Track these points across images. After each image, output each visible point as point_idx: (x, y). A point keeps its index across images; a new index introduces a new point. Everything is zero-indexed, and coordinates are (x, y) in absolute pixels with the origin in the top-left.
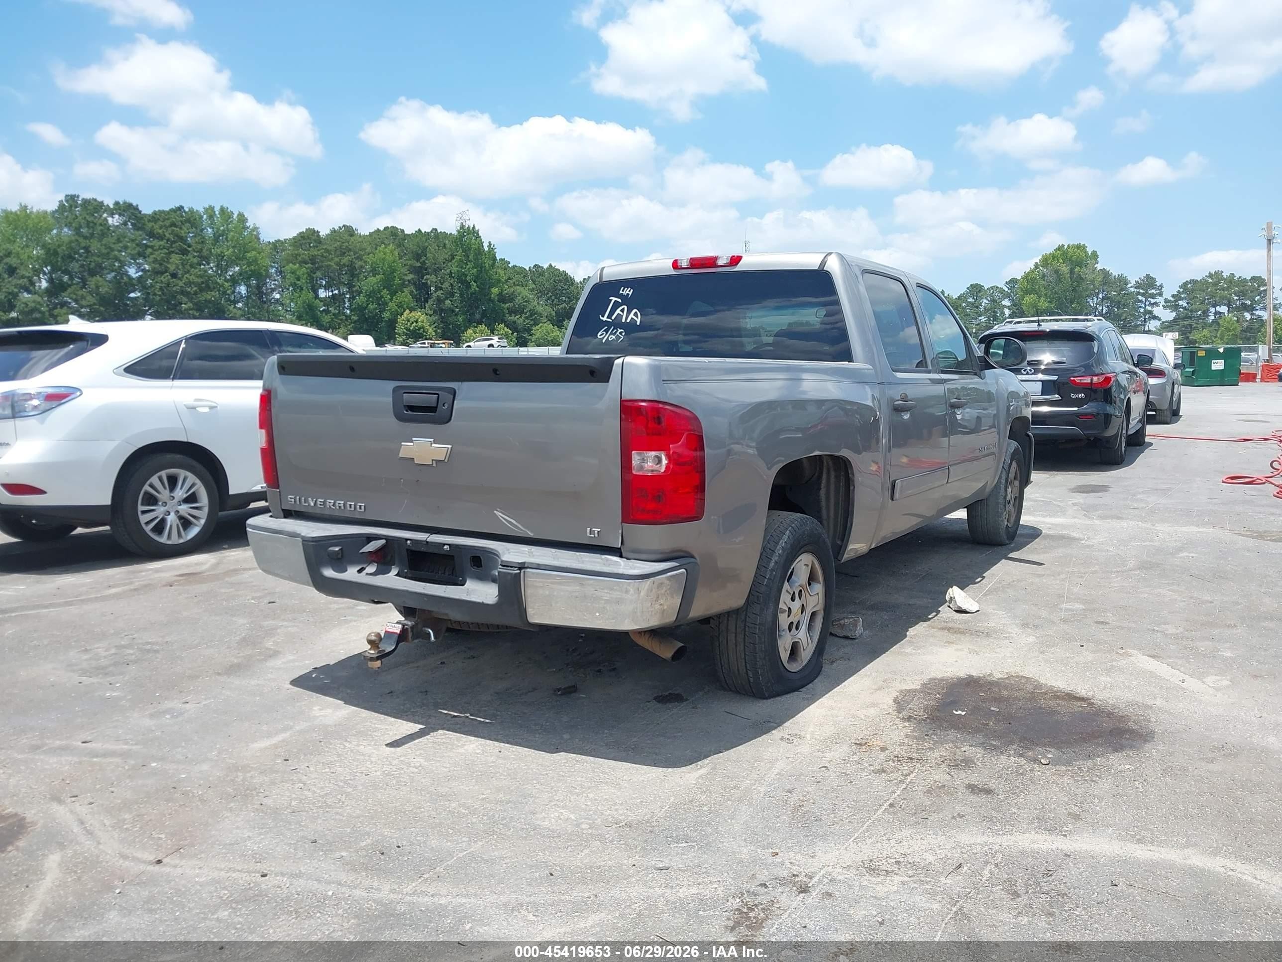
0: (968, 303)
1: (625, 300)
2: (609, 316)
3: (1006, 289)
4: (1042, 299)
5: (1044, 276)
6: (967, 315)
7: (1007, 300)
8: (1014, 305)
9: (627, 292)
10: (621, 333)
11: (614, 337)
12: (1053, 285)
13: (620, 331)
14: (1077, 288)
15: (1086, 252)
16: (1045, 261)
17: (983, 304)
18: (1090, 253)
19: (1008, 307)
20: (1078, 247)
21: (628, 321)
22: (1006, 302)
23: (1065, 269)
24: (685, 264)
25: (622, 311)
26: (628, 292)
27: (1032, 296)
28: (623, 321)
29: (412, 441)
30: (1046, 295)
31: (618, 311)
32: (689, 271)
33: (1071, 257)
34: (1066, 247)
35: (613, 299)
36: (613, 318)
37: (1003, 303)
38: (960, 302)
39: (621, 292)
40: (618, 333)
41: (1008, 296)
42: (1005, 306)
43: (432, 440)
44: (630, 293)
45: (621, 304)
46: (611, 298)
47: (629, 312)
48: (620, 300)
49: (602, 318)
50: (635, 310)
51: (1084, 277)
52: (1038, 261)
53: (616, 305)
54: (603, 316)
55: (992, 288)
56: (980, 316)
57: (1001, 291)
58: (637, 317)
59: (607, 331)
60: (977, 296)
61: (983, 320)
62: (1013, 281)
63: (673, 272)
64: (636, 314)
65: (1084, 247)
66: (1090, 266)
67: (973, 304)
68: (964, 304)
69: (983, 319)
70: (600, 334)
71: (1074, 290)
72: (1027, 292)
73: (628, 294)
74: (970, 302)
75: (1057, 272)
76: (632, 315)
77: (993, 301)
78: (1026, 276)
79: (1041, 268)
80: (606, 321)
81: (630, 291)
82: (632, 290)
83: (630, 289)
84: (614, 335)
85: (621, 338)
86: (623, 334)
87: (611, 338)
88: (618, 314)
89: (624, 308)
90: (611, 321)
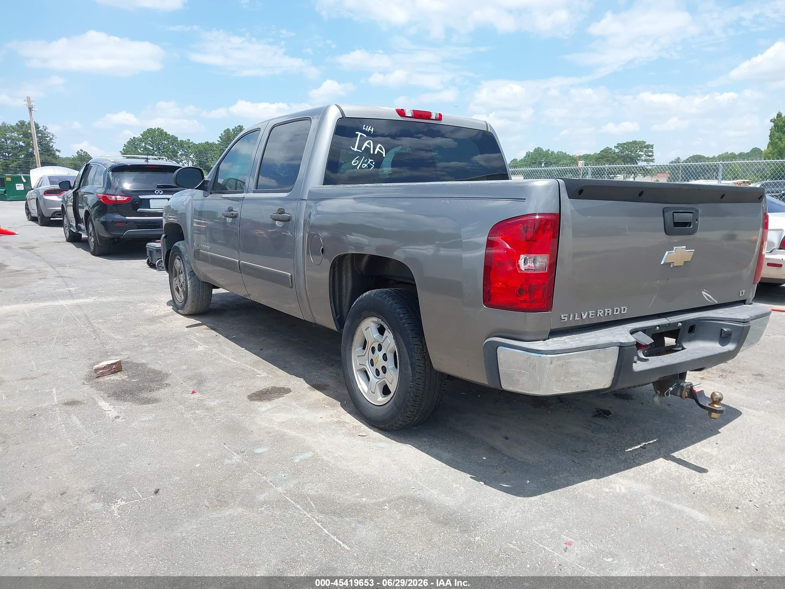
1: (369, 136)
2: (359, 147)
9: (369, 129)
10: (371, 162)
11: (366, 165)
13: (370, 160)
21: (376, 153)
24: (409, 113)
25: (369, 144)
28: (372, 152)
31: (366, 144)
35: (359, 134)
36: (363, 149)
39: (364, 128)
40: (369, 162)
45: (367, 139)
46: (357, 133)
47: (375, 146)
48: (365, 136)
49: (353, 149)
50: (379, 145)
53: (362, 140)
54: (354, 147)
58: (382, 151)
59: (359, 160)
63: (400, 118)
64: (380, 148)
70: (353, 162)
73: (370, 131)
76: (377, 149)
80: (357, 151)
81: (371, 128)
82: (373, 129)
83: (370, 127)
84: (366, 163)
85: (372, 166)
86: (374, 163)
87: (364, 166)
88: (366, 146)
89: (370, 142)
90: (361, 152)
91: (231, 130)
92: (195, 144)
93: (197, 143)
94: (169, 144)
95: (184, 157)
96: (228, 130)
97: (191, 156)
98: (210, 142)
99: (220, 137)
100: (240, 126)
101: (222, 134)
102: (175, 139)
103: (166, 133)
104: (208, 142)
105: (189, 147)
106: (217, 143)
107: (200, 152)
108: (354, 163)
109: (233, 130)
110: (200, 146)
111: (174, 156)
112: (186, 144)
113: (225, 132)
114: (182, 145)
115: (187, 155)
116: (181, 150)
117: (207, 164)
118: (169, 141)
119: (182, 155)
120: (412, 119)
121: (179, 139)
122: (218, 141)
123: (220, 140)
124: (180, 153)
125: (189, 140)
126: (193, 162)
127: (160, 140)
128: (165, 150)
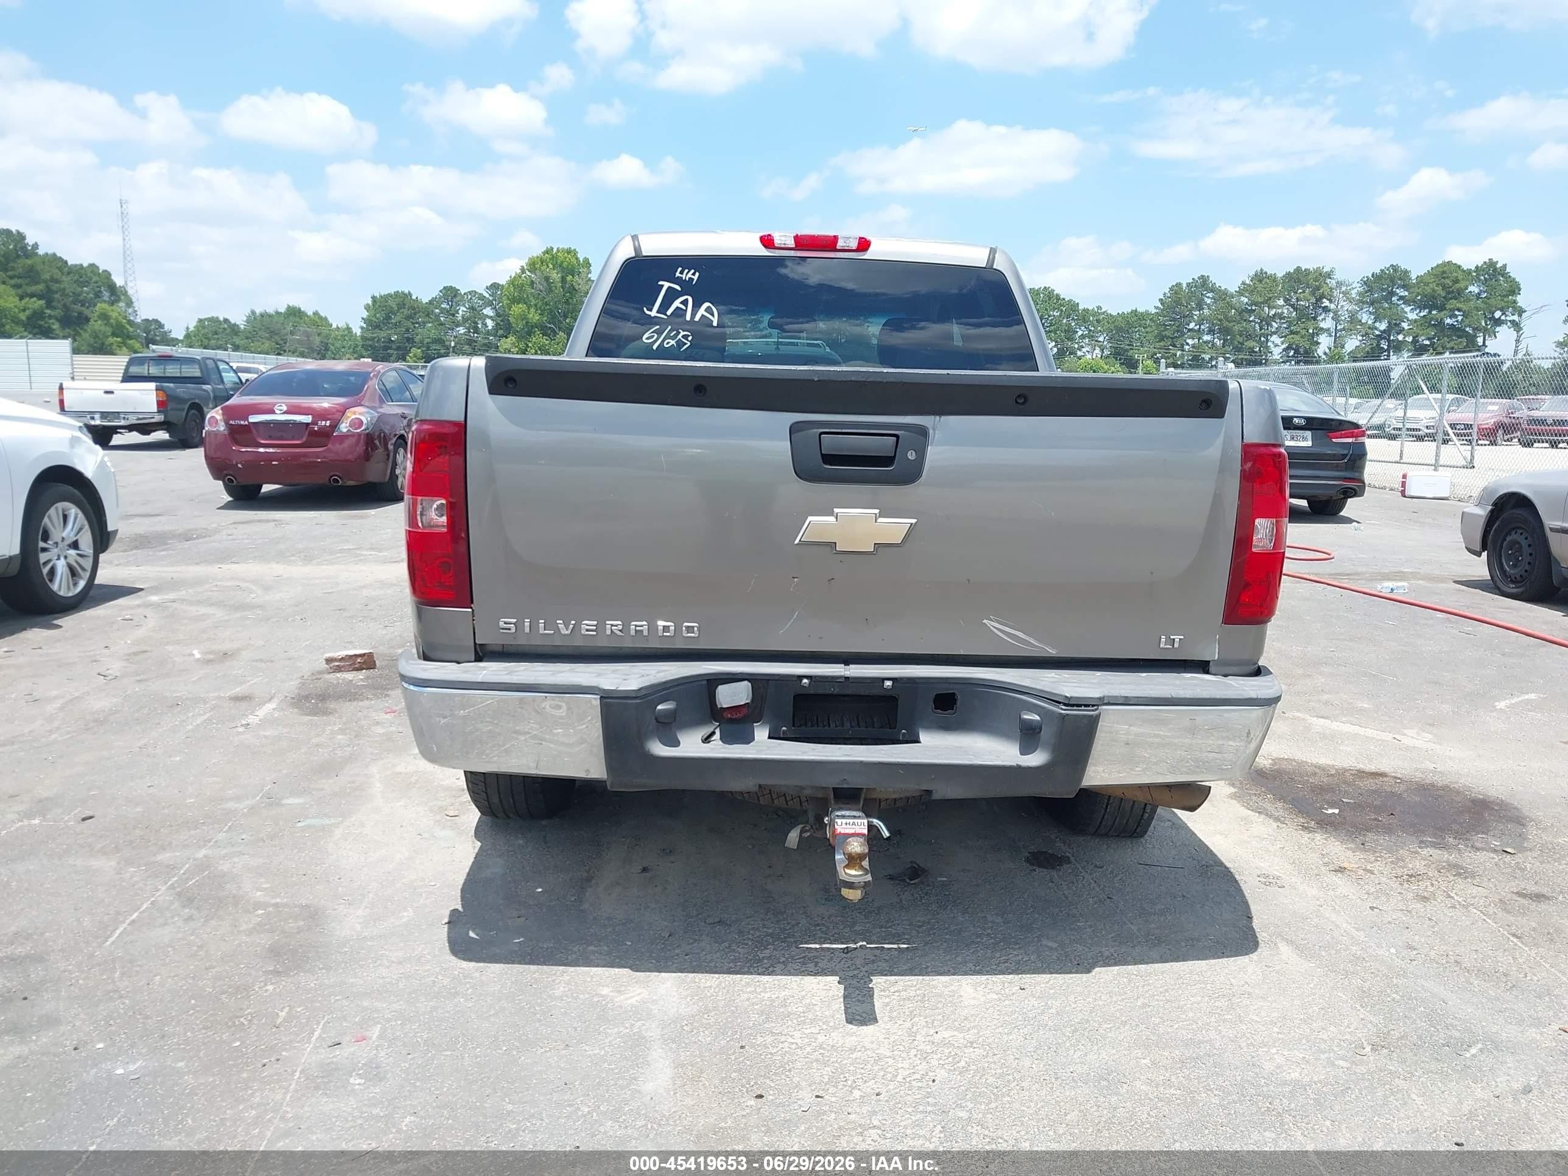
0: (442, 310)
1: (687, 287)
2: (663, 309)
3: (487, 296)
4: (532, 310)
5: (532, 282)
6: (442, 324)
7: (488, 309)
8: (498, 315)
9: (690, 275)
10: (685, 336)
11: (673, 342)
12: (543, 294)
13: (682, 333)
14: (570, 301)
15: (577, 259)
16: (533, 265)
17: (460, 312)
18: (581, 260)
19: (490, 317)
20: (569, 251)
21: (697, 318)
22: (488, 311)
23: (556, 276)
24: (784, 242)
25: (685, 303)
26: (687, 275)
27: (520, 305)
28: (688, 318)
29: (831, 514)
30: (536, 305)
31: (677, 303)
32: (792, 253)
33: (562, 262)
34: (555, 250)
35: (666, 285)
36: (669, 313)
37: (485, 312)
38: (432, 307)
39: (678, 274)
40: (680, 336)
41: (490, 304)
42: (487, 316)
43: (877, 511)
44: (696, 278)
45: (680, 294)
46: (661, 283)
47: (697, 306)
48: (678, 288)
49: (648, 312)
50: (706, 305)
51: (577, 287)
52: (525, 265)
53: (671, 296)
54: (651, 310)
55: (470, 293)
56: (457, 326)
57: (481, 297)
58: (713, 315)
59: (659, 333)
60: (452, 302)
61: (462, 332)
62: (495, 287)
63: (764, 252)
64: (708, 310)
65: (575, 253)
66: (583, 275)
67: (448, 312)
68: (437, 311)
69: (462, 330)
70: (646, 336)
71: (567, 302)
72: (515, 301)
73: (691, 279)
74: (445, 309)
75: (547, 279)
76: (702, 311)
77: (472, 308)
78: (512, 282)
79: (527, 272)
80: (655, 317)
81: (694, 274)
82: (697, 274)
83: (693, 271)
84: (673, 338)
85: (686, 344)
86: (690, 338)
87: (668, 343)
88: (677, 307)
89: (687, 300)
90: (665, 317)
91: (1184, 285)
92: (1111, 315)
93: (1115, 314)
94: (1060, 316)
95: (1087, 340)
96: (1179, 285)
97: (1101, 339)
98: (1141, 310)
99: (1161, 300)
100: (1203, 276)
101: (1165, 294)
102: (1073, 306)
103: (1058, 297)
104: (1136, 311)
105: (1098, 321)
106: (1154, 311)
107: (1119, 329)
108: (647, 339)
109: (1188, 285)
110: (1120, 319)
111: (1068, 339)
112: (1093, 316)
113: (1171, 289)
114: (1084, 317)
115: (1092, 336)
116: (1083, 328)
117: (1130, 353)
118: (1062, 311)
119: (1083, 337)
120: (792, 252)
121: (1081, 307)
122: (1156, 308)
123: (1160, 306)
124: (1080, 333)
125: (1099, 308)
126: (1102, 351)
127: (1046, 310)
128: (1052, 328)
